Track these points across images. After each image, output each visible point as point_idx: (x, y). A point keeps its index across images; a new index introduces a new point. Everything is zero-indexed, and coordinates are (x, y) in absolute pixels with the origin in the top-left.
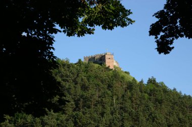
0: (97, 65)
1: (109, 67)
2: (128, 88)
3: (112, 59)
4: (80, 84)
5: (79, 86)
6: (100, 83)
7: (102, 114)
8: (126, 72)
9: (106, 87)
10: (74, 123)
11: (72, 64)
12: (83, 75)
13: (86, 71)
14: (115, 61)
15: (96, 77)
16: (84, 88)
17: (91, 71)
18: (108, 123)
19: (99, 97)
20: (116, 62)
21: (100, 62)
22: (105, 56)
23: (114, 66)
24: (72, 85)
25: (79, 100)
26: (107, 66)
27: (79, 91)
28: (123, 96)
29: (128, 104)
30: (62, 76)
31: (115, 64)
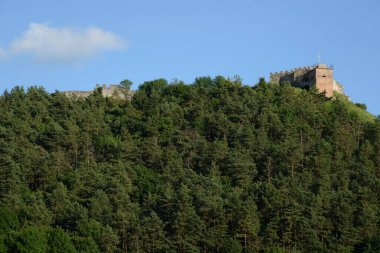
0: (298, 91)
1: (325, 92)
2: (366, 137)
3: (330, 77)
4: (266, 126)
5: (263, 132)
6: (306, 125)
7: (315, 188)
8: (358, 105)
9: (319, 133)
10: (257, 204)
11: (246, 88)
12: (271, 110)
13: (277, 101)
14: (334, 82)
15: (298, 114)
16: (275, 135)
17: (287, 101)
18: (328, 205)
19: (306, 154)
20: (338, 83)
21: (305, 84)
22: (314, 70)
23: (334, 92)
24: (250, 130)
25: (265, 160)
26: (321, 91)
27: (265, 142)
28: (357, 153)
29: (368, 169)
30: (228, 112)
31: (335, 87)
